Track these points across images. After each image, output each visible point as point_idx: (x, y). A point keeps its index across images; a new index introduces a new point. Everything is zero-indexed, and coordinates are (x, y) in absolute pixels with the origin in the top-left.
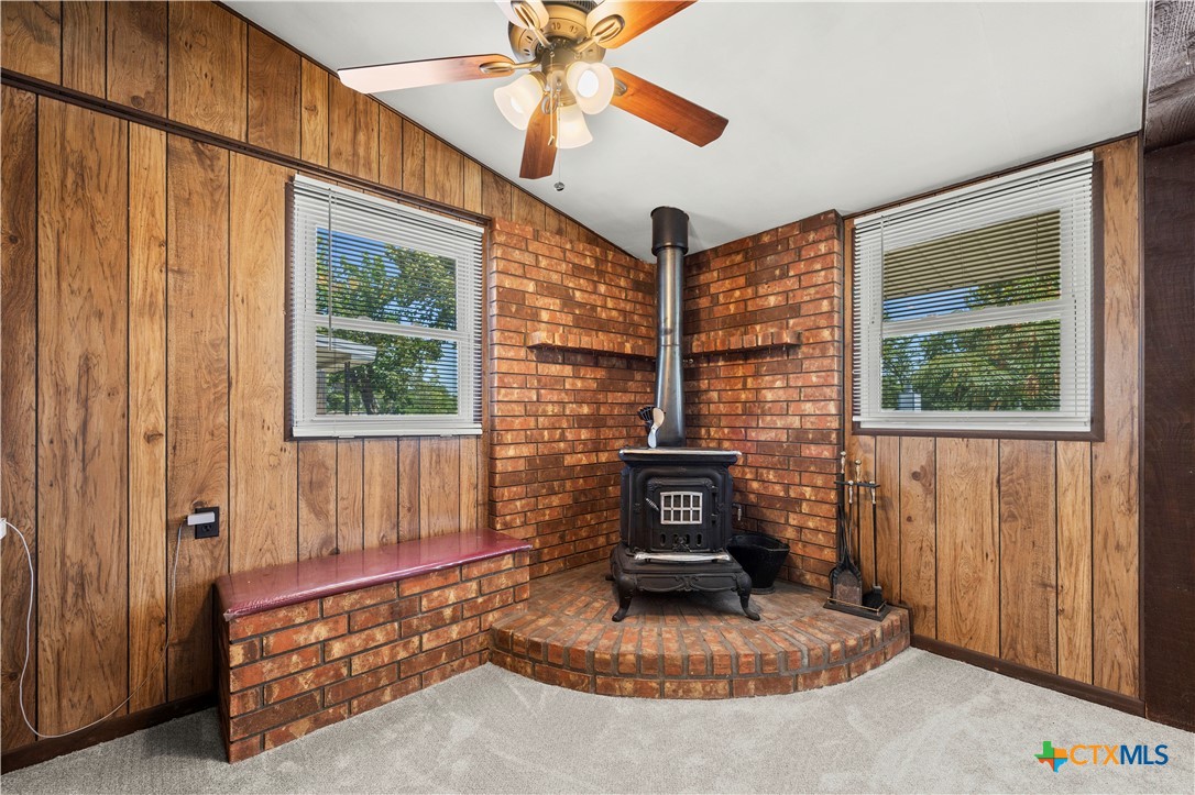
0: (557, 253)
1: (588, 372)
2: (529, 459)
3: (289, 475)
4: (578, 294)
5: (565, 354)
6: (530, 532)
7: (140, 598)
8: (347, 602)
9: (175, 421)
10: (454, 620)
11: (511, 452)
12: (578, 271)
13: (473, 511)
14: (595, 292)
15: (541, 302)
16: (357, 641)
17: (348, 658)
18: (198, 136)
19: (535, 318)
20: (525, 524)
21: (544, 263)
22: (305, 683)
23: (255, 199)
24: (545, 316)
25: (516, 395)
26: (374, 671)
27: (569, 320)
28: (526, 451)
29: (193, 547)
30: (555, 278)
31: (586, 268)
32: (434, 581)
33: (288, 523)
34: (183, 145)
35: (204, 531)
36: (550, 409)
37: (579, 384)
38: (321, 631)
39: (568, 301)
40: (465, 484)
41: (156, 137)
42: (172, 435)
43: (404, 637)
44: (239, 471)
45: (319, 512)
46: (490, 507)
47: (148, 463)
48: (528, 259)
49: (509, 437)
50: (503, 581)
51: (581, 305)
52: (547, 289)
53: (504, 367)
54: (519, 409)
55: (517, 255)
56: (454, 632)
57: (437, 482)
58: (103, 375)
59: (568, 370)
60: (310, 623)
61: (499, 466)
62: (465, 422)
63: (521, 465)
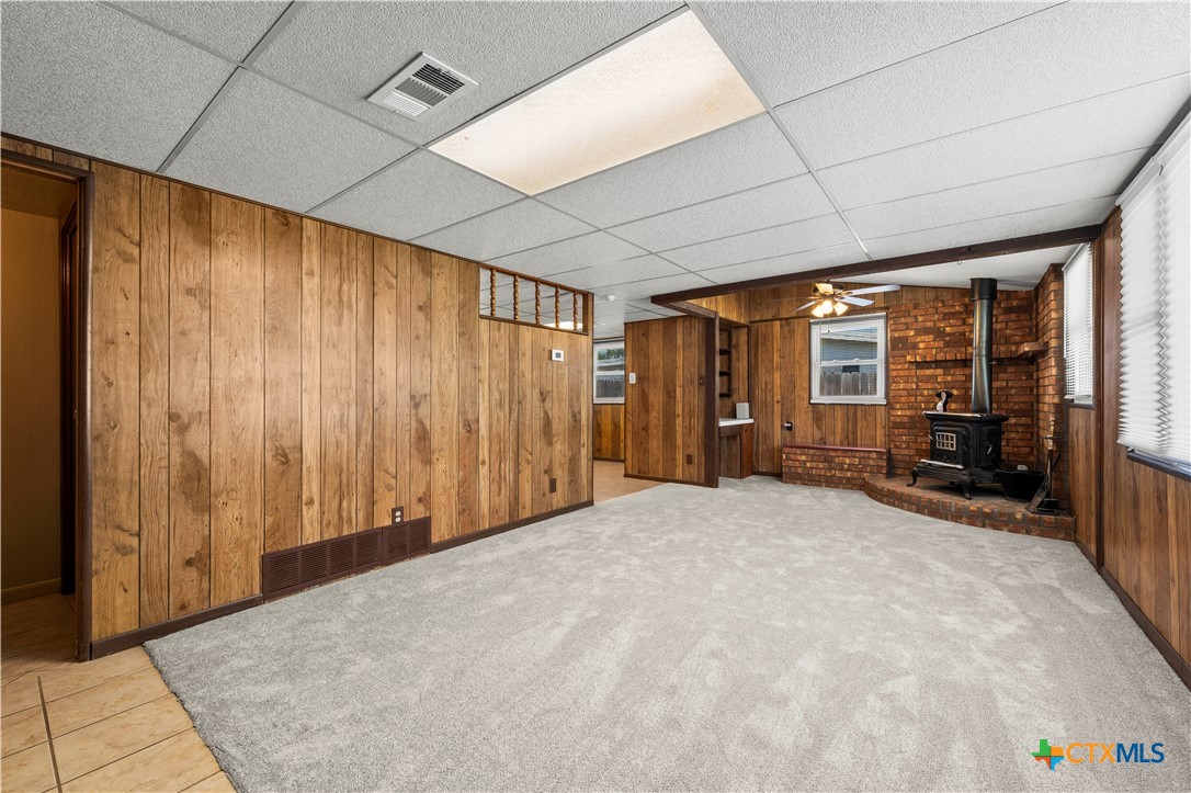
0: (931, 311)
1: (958, 372)
2: (911, 417)
3: (810, 415)
4: (948, 329)
5: (937, 363)
6: (912, 452)
7: (776, 444)
8: (811, 451)
9: (783, 398)
10: (849, 470)
11: (899, 413)
12: (946, 316)
13: (883, 438)
14: (964, 324)
15: (919, 339)
16: (814, 464)
17: (811, 468)
18: (786, 319)
19: (915, 346)
20: (908, 448)
21: (920, 319)
22: (800, 470)
23: (801, 331)
24: (922, 345)
25: (902, 386)
26: (819, 475)
27: (941, 344)
28: (908, 413)
29: (787, 433)
30: (929, 324)
31: (955, 313)
32: (840, 453)
33: (810, 430)
34: (784, 322)
35: (789, 429)
36: (926, 392)
37: (949, 378)
38: (804, 458)
39: (939, 333)
40: (879, 425)
41: (778, 323)
42: (783, 401)
43: (830, 469)
44: (797, 413)
45: (820, 429)
46: (889, 436)
47: (777, 408)
48: (909, 320)
49: (898, 406)
50: (872, 462)
51: (949, 334)
52: (926, 331)
53: (894, 374)
54: (903, 393)
55: (903, 320)
56: (849, 474)
57: (865, 423)
58: (769, 387)
59: (940, 371)
60: (801, 454)
61: (892, 418)
62: (879, 397)
63: (906, 419)
